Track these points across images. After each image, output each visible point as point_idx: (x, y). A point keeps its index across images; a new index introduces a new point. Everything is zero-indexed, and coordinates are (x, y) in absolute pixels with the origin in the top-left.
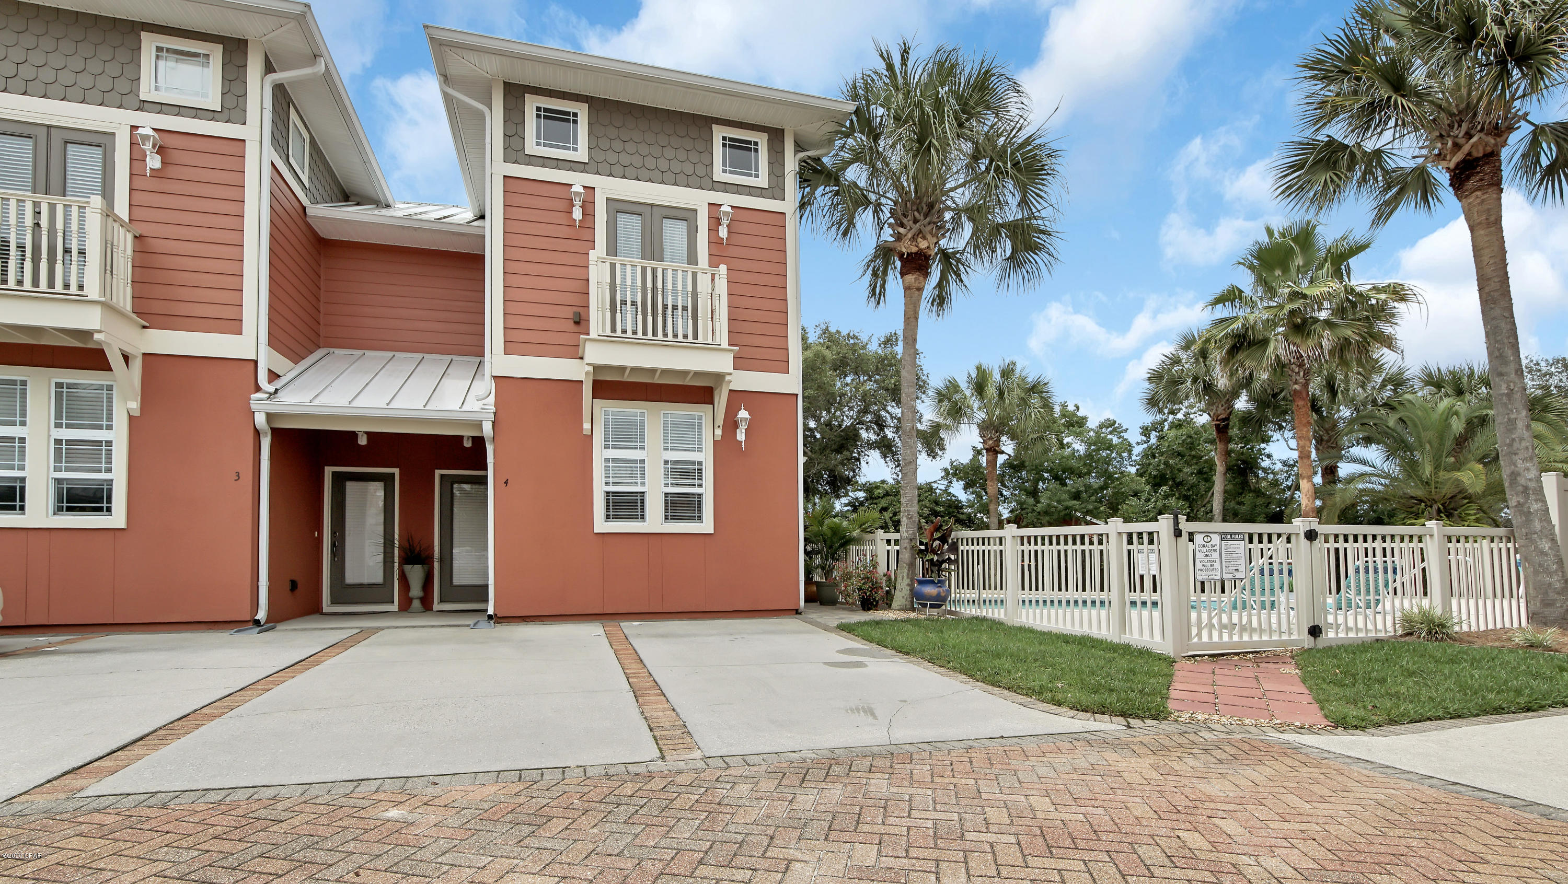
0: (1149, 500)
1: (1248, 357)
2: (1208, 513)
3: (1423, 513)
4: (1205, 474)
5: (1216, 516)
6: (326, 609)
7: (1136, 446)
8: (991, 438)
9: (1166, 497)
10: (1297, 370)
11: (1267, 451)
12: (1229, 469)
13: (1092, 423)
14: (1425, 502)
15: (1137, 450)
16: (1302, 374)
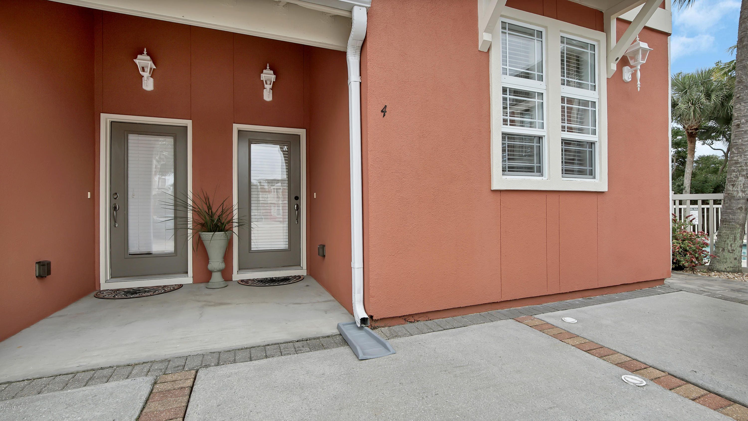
6: (104, 286)
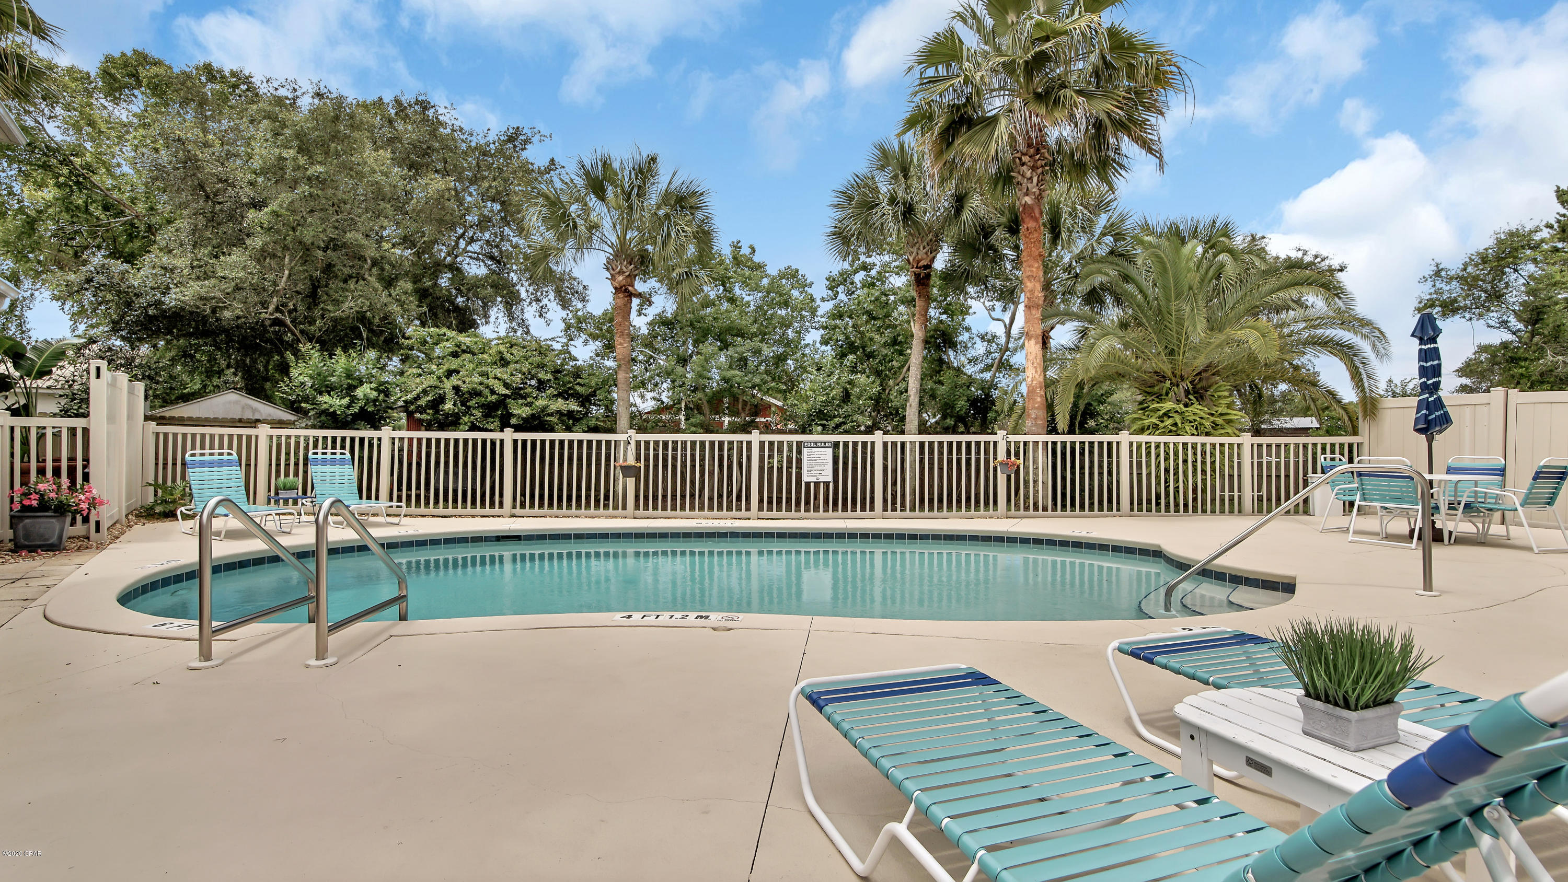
0: (832, 373)
1: (968, 141)
2: (902, 393)
3: (1167, 394)
4: (899, 344)
5: (912, 397)
7: (822, 304)
8: (621, 272)
9: (854, 370)
10: (1028, 174)
11: (966, 324)
12: (926, 342)
13: (772, 270)
14: (1170, 380)
15: (825, 308)
16: (1035, 179)
